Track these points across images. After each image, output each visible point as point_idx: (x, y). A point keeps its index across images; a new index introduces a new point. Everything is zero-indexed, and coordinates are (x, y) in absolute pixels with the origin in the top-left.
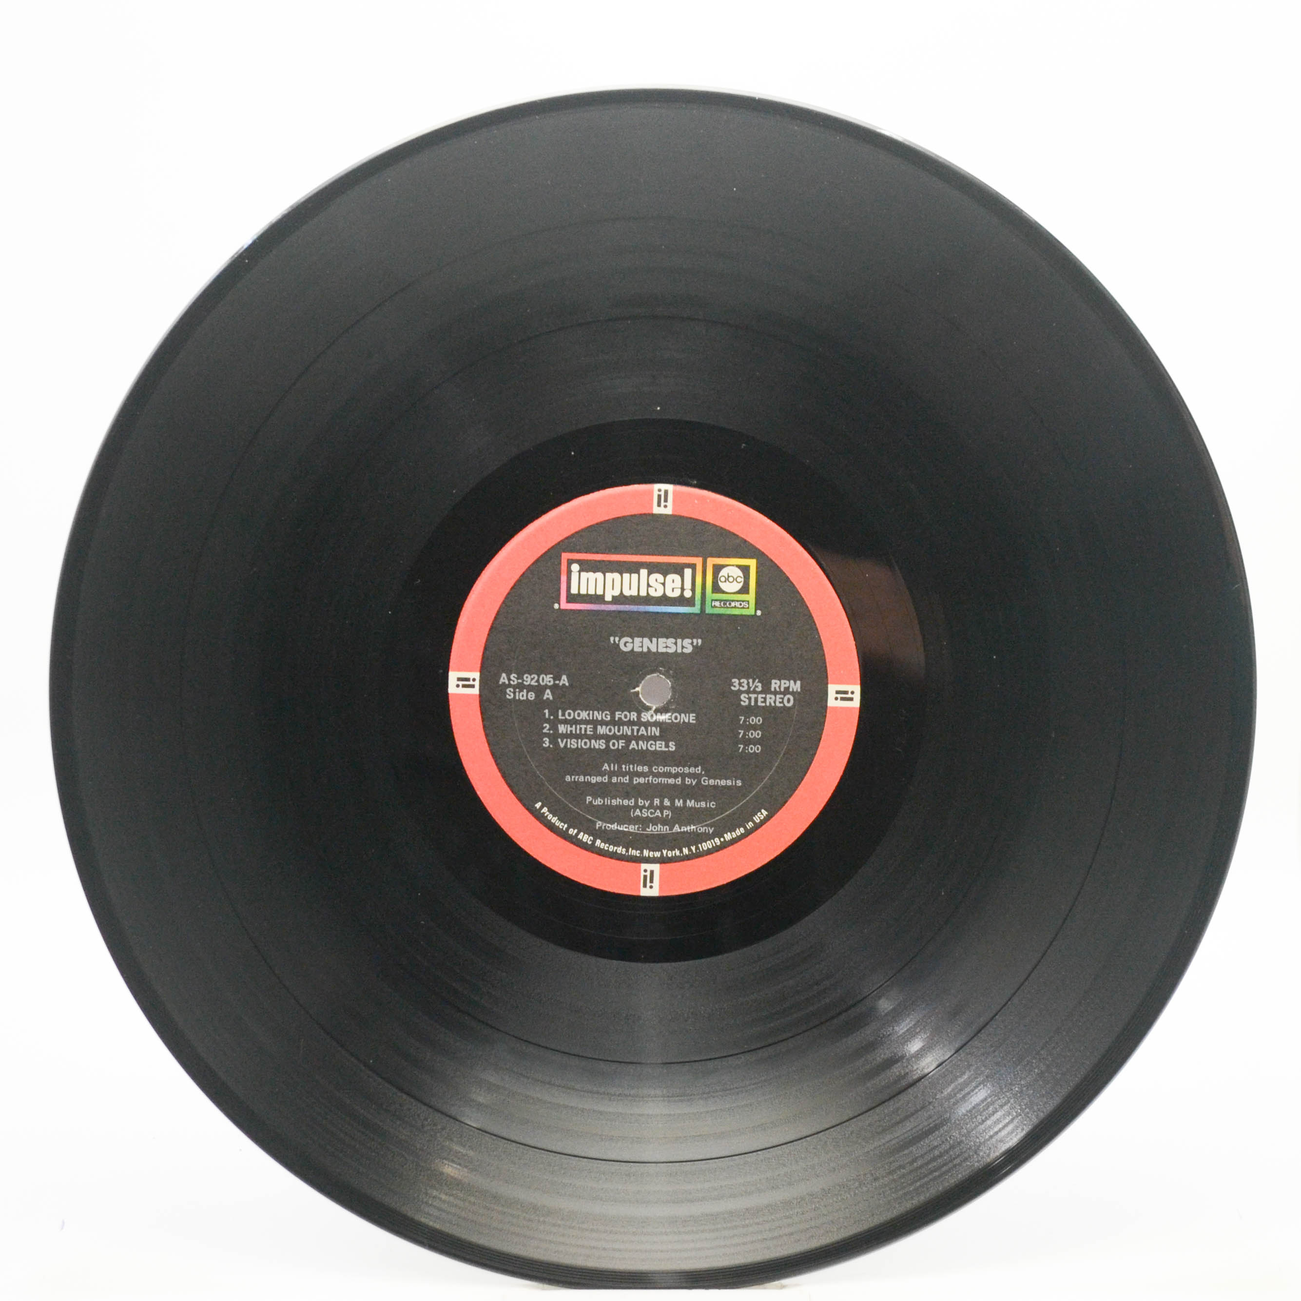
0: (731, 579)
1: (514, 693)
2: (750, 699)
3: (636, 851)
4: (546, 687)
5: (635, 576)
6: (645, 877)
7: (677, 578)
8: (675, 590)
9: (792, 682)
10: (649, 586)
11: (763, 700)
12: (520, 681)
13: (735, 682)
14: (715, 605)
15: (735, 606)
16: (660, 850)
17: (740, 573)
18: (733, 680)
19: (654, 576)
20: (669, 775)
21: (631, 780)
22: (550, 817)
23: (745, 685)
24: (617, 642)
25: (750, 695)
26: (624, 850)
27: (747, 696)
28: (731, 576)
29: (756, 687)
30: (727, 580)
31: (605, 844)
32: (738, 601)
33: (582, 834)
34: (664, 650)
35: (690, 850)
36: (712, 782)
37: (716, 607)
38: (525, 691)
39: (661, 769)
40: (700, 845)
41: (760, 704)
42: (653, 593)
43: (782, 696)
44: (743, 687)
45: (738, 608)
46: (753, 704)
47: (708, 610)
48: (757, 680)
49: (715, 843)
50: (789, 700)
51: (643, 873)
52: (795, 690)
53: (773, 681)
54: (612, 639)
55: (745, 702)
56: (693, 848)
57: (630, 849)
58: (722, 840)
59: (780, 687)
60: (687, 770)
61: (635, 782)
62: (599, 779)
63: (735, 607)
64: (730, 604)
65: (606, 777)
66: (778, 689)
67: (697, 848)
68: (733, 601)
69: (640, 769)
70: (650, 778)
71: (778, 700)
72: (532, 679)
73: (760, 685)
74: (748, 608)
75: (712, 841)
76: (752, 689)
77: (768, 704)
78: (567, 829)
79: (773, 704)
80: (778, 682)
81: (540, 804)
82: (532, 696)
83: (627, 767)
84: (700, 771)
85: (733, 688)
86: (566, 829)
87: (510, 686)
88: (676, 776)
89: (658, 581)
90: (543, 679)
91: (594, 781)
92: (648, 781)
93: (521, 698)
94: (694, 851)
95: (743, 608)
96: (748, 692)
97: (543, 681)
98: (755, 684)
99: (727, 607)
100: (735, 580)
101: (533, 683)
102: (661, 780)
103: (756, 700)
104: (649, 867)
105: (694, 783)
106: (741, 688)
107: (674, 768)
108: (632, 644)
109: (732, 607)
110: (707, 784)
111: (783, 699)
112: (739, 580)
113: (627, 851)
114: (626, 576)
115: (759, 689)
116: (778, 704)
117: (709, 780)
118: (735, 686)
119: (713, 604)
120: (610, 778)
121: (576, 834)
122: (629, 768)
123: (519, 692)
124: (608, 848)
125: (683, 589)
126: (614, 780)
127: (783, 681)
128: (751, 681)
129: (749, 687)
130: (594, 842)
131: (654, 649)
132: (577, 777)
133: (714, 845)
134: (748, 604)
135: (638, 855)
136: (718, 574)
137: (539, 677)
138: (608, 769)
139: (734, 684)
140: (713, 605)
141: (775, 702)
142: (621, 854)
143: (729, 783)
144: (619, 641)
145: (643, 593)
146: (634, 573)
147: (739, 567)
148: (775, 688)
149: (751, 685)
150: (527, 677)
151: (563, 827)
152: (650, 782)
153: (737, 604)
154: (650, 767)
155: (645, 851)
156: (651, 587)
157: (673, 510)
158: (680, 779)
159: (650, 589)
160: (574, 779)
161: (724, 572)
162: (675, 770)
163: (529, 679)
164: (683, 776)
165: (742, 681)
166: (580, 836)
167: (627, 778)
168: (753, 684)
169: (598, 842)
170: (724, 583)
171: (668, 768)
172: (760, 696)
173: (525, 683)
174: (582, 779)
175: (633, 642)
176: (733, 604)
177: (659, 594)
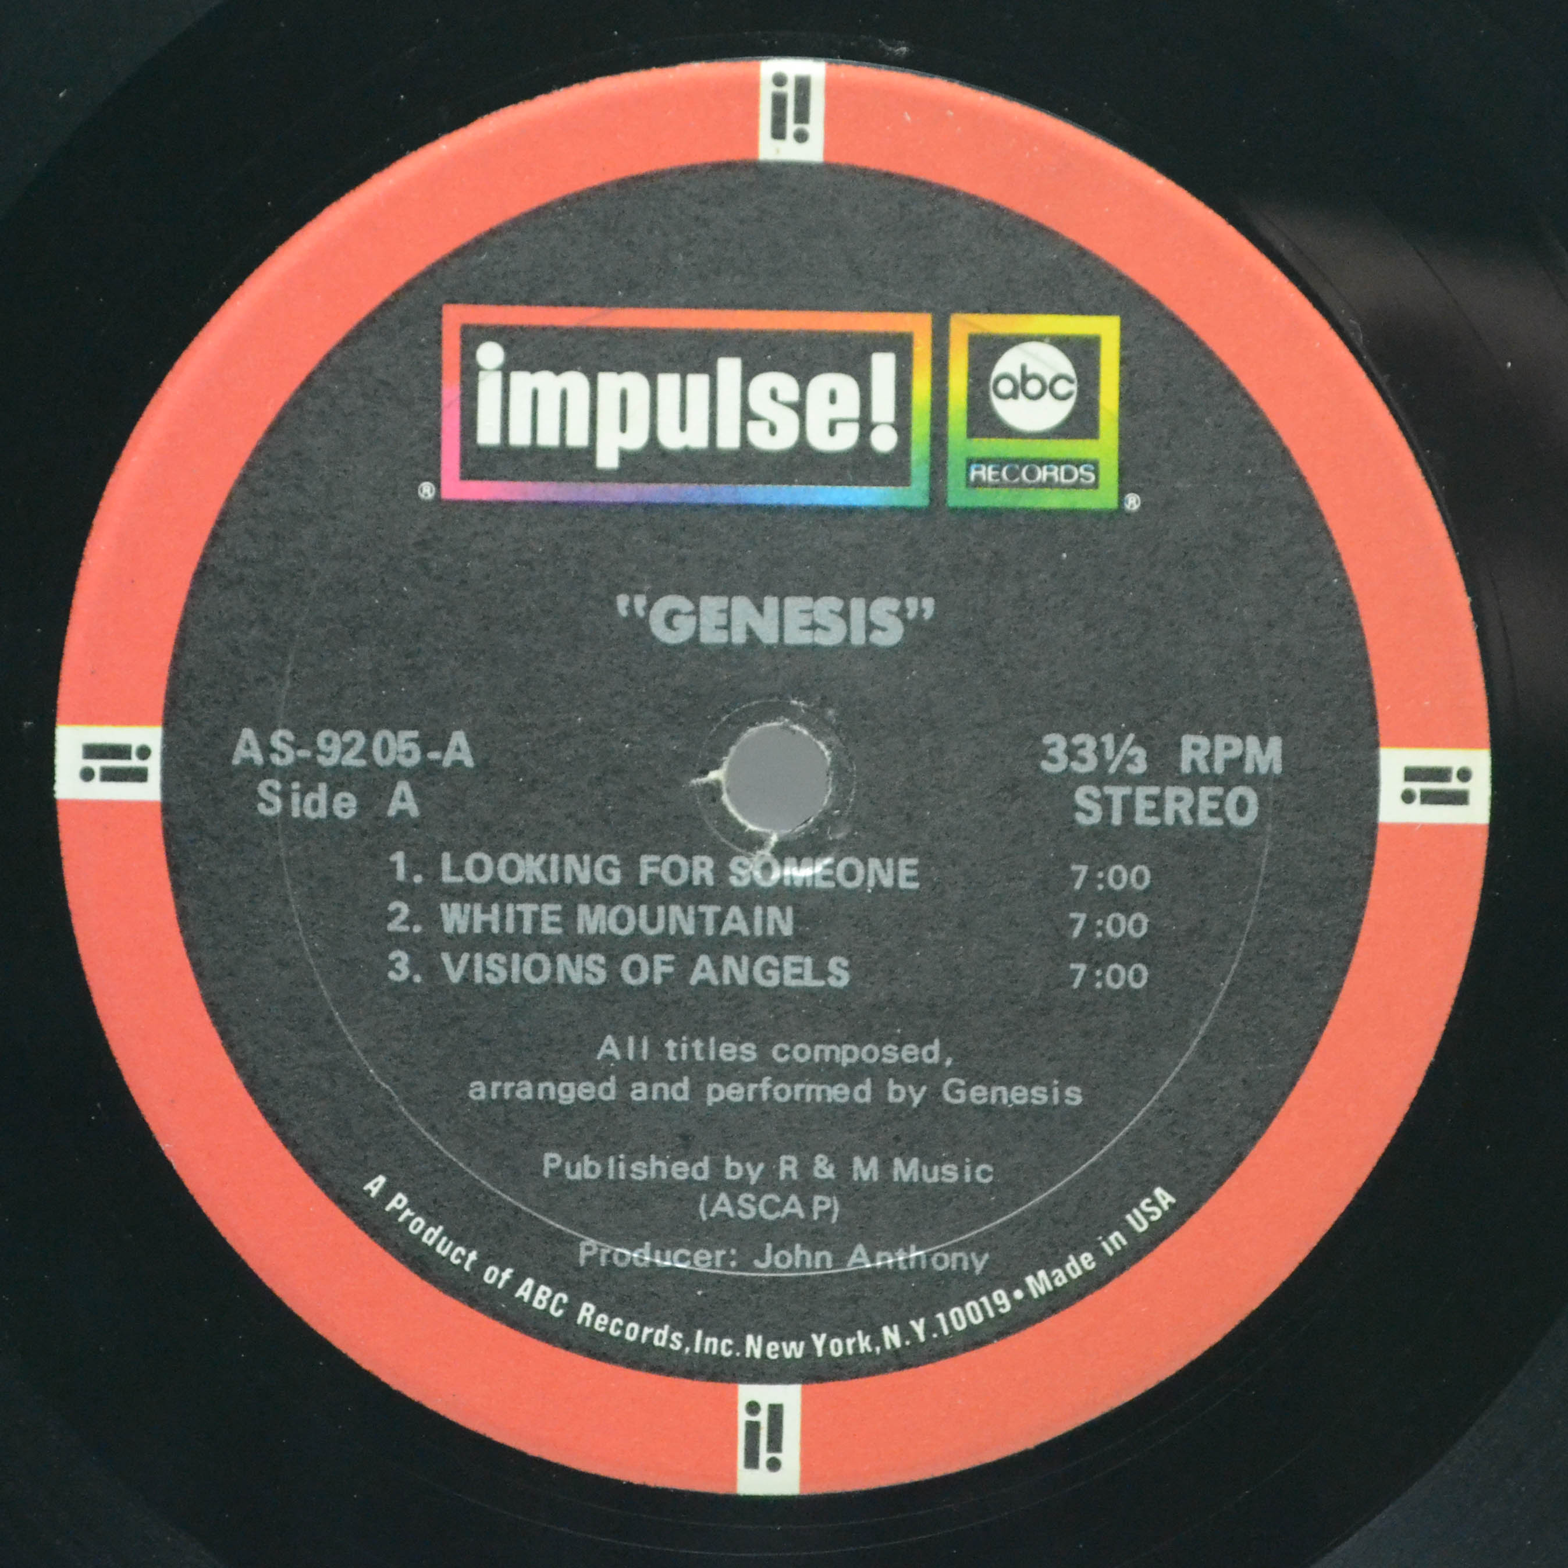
0: (1033, 387)
1: (285, 795)
2: (1106, 802)
3: (720, 1339)
4: (396, 772)
5: (698, 383)
6: (753, 1429)
7: (846, 385)
8: (839, 427)
9: (1253, 741)
10: (747, 415)
11: (1152, 805)
12: (304, 753)
13: (1054, 745)
14: (978, 478)
15: (1050, 479)
16: (802, 1335)
17: (1064, 365)
18: (1048, 739)
19: (763, 383)
20: (830, 1072)
21: (698, 1091)
22: (417, 1225)
23: (1088, 753)
24: (640, 612)
25: (1108, 790)
26: (677, 1335)
27: (1095, 792)
28: (1035, 377)
29: (1129, 760)
30: (1019, 389)
31: (611, 1317)
32: (1059, 463)
33: (529, 1282)
34: (805, 638)
35: (907, 1333)
36: (979, 1094)
37: (986, 485)
38: (323, 787)
39: (804, 1053)
40: (940, 1316)
41: (1140, 819)
42: (760, 438)
43: (1218, 791)
44: (1083, 761)
45: (1060, 486)
46: (1117, 820)
47: (958, 496)
48: (1131, 737)
49: (995, 1308)
50: (1242, 806)
51: (743, 1417)
52: (1263, 770)
53: (1187, 740)
54: (622, 602)
55: (1089, 813)
56: (919, 1327)
57: (699, 1333)
58: (1018, 1294)
59: (1210, 759)
60: (890, 1054)
61: (711, 1100)
62: (586, 1091)
63: (1050, 483)
64: (1032, 474)
65: (612, 1084)
66: (1204, 768)
67: (932, 1327)
68: (1041, 463)
69: (728, 1052)
70: (765, 1085)
71: (1205, 805)
72: (346, 747)
73: (1140, 753)
74: (1095, 485)
75: (984, 1300)
76: (1112, 769)
77: (1169, 819)
78: (479, 1267)
79: (1187, 820)
80: (1204, 742)
81: (381, 1180)
82: (346, 806)
83: (684, 1047)
84: (936, 1059)
85: (1046, 765)
86: (473, 1264)
87: (268, 770)
88: (853, 1075)
89: (781, 397)
90: (385, 743)
91: (567, 1099)
92: (757, 1093)
93: (311, 815)
94: (922, 1338)
95: (1077, 486)
96: (1100, 778)
97: (385, 753)
98: (1123, 750)
99: (1021, 485)
100: (1048, 388)
101: (350, 760)
102: (803, 1091)
103: (1129, 804)
104: (766, 1394)
105: (917, 1100)
106: (1076, 766)
107: (846, 1047)
108: (692, 620)
109: (1041, 485)
110: (962, 1100)
111: (1222, 800)
112: (1062, 387)
113: (688, 1340)
114: (669, 382)
115: (1139, 767)
116: (1205, 820)
117: (968, 1087)
118: (1053, 760)
119: (973, 474)
120: (624, 1086)
121: (508, 1282)
122: (691, 1052)
123: (303, 793)
124: (623, 1328)
125: (866, 425)
126: (640, 1092)
127: (1220, 740)
128: (1108, 739)
129: (1103, 764)
130: (571, 1310)
131: (768, 635)
132: (508, 1086)
133: (991, 1314)
134: (1096, 472)
135: (727, 1354)
136: (991, 369)
137: (370, 736)
138: (617, 1056)
139: (1051, 752)
140: (972, 478)
141: (1193, 812)
142: (666, 1350)
143: (1039, 1095)
144: (649, 607)
145: (729, 439)
146: (697, 371)
147: (1062, 343)
148: (1194, 763)
149: (1109, 754)
150: (329, 741)
151: (464, 1259)
152: (765, 1096)
153: (1058, 474)
154: (764, 1046)
155: (750, 1339)
156: (757, 418)
157: (829, 146)
158: (867, 1086)
159: (751, 425)
160: (500, 1091)
161: (1009, 363)
162: (850, 1054)
163: (336, 748)
164: (880, 1074)
165: (1077, 740)
166: (524, 1292)
167: (685, 1084)
168: (1117, 751)
169: (586, 1311)
170: (1011, 401)
171: (827, 1049)
172: (1142, 792)
173: (321, 759)
174: (525, 1091)
175: (696, 613)
176: (1042, 474)
177: (785, 440)
